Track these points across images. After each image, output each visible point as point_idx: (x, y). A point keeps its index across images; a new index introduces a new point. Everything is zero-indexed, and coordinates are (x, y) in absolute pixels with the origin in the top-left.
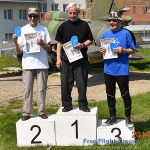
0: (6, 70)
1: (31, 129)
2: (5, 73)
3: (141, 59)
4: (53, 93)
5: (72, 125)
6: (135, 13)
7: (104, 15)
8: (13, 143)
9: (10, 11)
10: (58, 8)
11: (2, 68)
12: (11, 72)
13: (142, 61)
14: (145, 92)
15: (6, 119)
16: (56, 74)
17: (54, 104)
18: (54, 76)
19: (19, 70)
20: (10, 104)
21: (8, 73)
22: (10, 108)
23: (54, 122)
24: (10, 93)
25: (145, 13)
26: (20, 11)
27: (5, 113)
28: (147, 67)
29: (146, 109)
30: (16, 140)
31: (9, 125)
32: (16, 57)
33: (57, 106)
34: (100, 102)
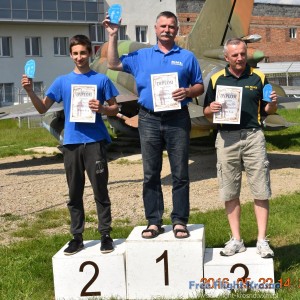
0: (31, 152)
1: (81, 269)
2: (29, 157)
3: (283, 128)
4: (120, 196)
5: (158, 260)
6: (269, 40)
7: (212, 48)
8: (46, 296)
9: (37, 41)
10: (127, 33)
11: (22, 149)
12: (39, 156)
13: (284, 133)
14: (293, 191)
15: (32, 248)
16: (125, 158)
17: (121, 219)
18: (121, 163)
19: (55, 153)
20: (38, 219)
21: (34, 158)
22: (39, 227)
23: (124, 254)
24: (39, 197)
25: (288, 41)
26: (56, 39)
27: (29, 236)
28: (295, 144)
29: (295, 225)
30: (53, 289)
31: (39, 259)
32: (48, 127)
33: (128, 222)
34: (208, 213)
